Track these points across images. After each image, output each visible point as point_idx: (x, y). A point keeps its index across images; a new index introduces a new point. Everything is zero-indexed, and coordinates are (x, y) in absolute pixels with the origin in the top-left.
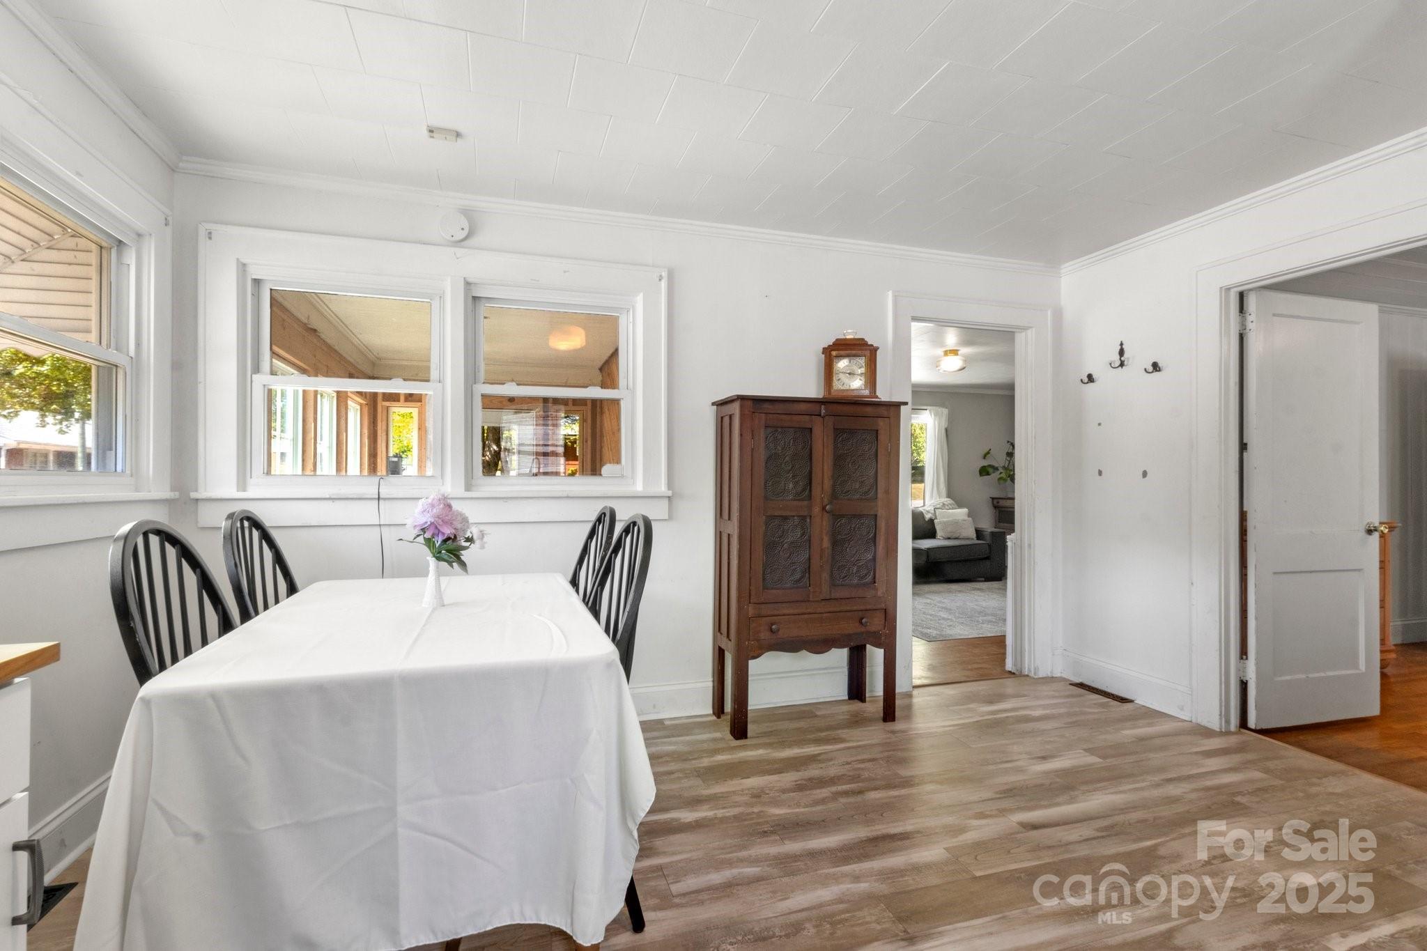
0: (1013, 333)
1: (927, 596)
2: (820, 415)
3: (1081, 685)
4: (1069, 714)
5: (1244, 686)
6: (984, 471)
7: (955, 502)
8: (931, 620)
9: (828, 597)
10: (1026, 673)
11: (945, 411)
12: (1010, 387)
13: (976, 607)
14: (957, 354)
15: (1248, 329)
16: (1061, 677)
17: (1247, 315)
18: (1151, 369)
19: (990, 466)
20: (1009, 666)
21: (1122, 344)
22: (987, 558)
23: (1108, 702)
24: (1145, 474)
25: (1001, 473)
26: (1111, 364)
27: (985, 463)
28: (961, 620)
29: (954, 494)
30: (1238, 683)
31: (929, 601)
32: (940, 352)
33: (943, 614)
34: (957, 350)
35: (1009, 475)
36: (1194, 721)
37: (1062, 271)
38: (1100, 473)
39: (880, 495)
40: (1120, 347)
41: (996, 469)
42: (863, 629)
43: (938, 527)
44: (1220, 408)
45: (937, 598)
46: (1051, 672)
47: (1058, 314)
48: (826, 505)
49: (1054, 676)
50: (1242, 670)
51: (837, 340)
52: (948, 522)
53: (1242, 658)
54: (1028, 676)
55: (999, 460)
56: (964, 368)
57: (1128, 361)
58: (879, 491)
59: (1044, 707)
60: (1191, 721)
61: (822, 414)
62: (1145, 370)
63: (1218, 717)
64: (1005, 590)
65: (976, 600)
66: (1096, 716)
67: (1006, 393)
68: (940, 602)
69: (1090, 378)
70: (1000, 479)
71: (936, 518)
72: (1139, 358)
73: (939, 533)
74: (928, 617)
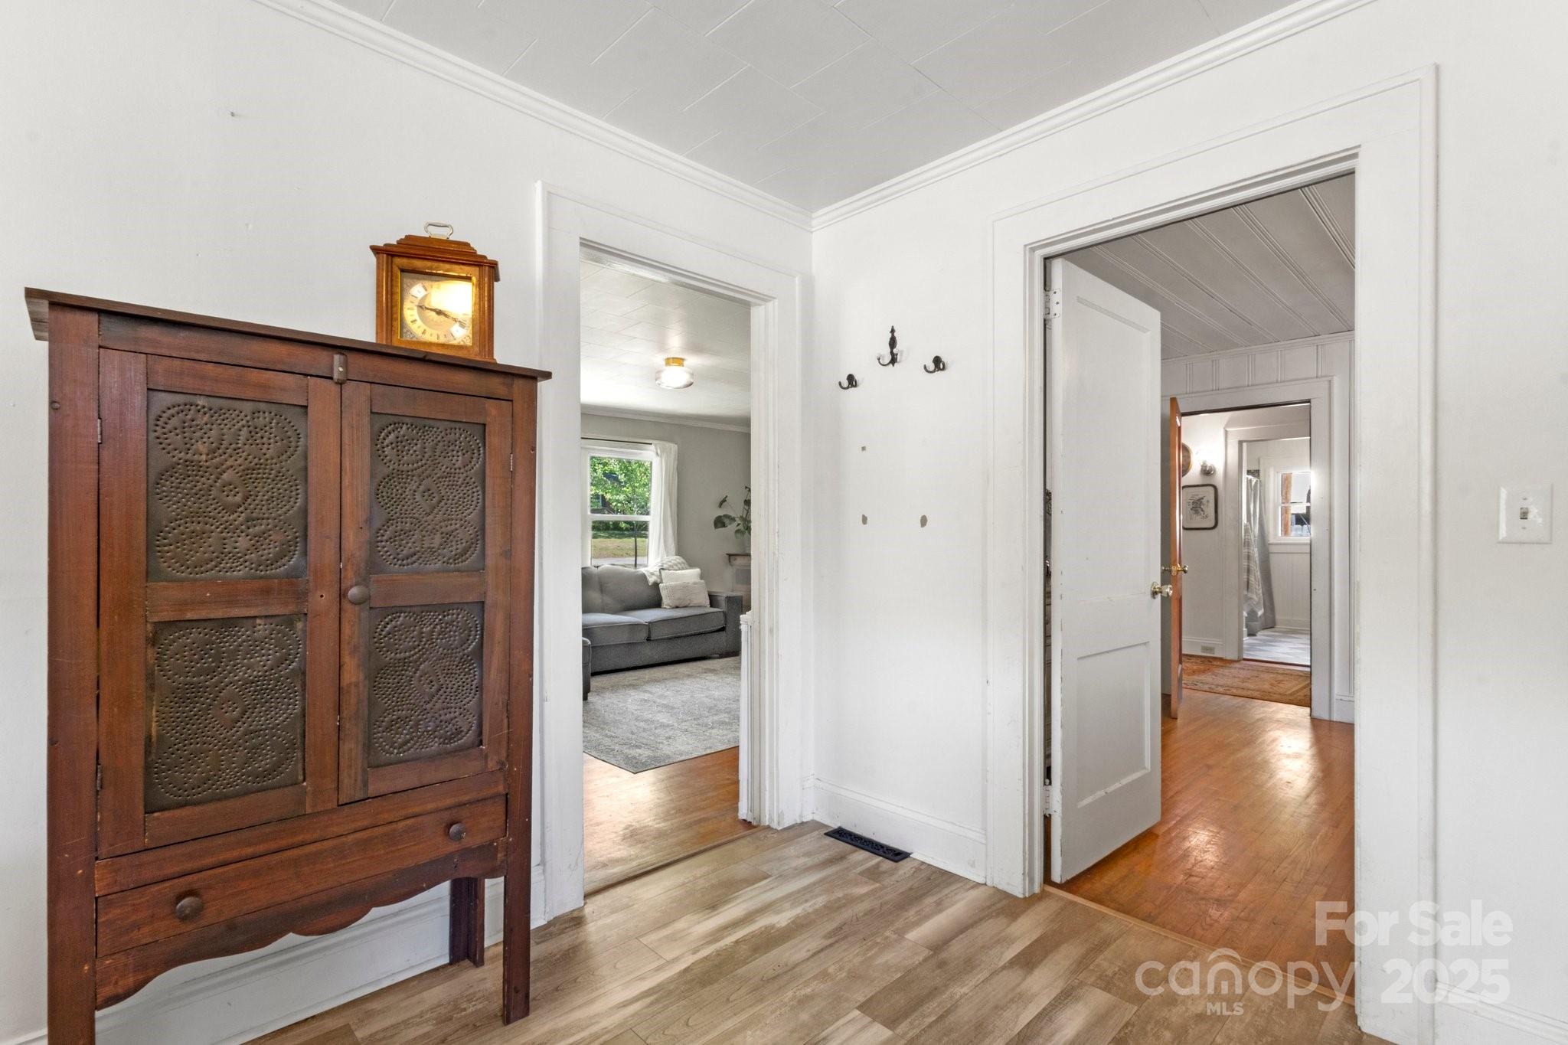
0: (747, 305)
1: (647, 688)
2: (331, 378)
3: (840, 834)
4: (831, 909)
5: (1047, 820)
6: (719, 522)
7: (686, 560)
8: (645, 730)
9: (359, 796)
10: (767, 824)
11: (674, 447)
12: (746, 422)
13: (707, 700)
14: (681, 365)
15: (1052, 314)
16: (813, 821)
17: (1052, 292)
18: (932, 367)
19: (725, 516)
20: (743, 813)
21: (893, 331)
22: (723, 629)
23: (878, 865)
24: (924, 521)
25: (739, 524)
26: (879, 359)
27: (721, 513)
28: (684, 726)
29: (683, 550)
30: (1043, 817)
31: (646, 696)
32: (659, 359)
33: (663, 718)
34: (683, 360)
35: (745, 527)
36: (989, 883)
37: (814, 222)
38: (865, 520)
39: (490, 562)
40: (890, 335)
41: (733, 519)
42: (453, 847)
43: (663, 593)
44: (1024, 423)
45: (658, 690)
46: (801, 816)
47: (809, 286)
48: (351, 587)
49: (805, 820)
50: (1046, 799)
51: (408, 237)
52: (676, 586)
53: (1045, 784)
54: (769, 827)
55: (734, 510)
56: (691, 384)
57: (901, 355)
58: (489, 551)
59: (793, 898)
60: (985, 884)
61: (336, 376)
62: (925, 367)
63: (1021, 877)
64: (739, 668)
65: (708, 689)
66: (865, 906)
67: (742, 429)
68: (661, 696)
69: (852, 381)
70: (737, 531)
71: (661, 582)
72: (916, 352)
73: (666, 601)
74: (642, 724)
